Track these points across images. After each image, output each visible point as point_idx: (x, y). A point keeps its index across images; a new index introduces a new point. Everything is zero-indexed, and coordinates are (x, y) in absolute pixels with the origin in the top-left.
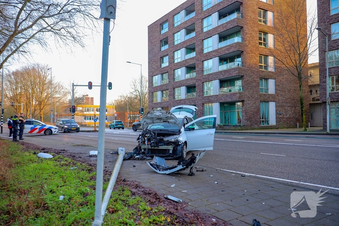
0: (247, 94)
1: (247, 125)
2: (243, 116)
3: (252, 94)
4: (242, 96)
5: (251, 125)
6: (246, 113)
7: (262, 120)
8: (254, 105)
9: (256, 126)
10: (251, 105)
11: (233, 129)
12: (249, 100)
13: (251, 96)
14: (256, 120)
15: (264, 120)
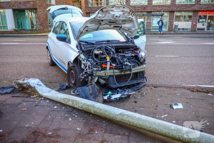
0: (39, 3)
1: (41, 29)
2: (37, 22)
3: (41, 3)
4: (35, 4)
5: (43, 29)
6: (39, 19)
7: (49, 25)
8: (44, 13)
9: (46, 29)
10: (41, 12)
11: (30, 32)
12: (40, 9)
13: (41, 5)
14: (46, 25)
15: (50, 25)
